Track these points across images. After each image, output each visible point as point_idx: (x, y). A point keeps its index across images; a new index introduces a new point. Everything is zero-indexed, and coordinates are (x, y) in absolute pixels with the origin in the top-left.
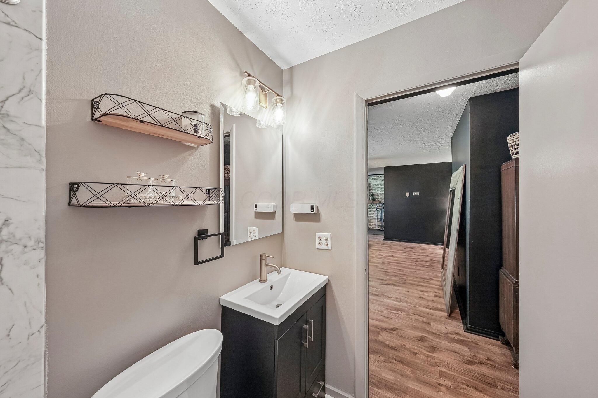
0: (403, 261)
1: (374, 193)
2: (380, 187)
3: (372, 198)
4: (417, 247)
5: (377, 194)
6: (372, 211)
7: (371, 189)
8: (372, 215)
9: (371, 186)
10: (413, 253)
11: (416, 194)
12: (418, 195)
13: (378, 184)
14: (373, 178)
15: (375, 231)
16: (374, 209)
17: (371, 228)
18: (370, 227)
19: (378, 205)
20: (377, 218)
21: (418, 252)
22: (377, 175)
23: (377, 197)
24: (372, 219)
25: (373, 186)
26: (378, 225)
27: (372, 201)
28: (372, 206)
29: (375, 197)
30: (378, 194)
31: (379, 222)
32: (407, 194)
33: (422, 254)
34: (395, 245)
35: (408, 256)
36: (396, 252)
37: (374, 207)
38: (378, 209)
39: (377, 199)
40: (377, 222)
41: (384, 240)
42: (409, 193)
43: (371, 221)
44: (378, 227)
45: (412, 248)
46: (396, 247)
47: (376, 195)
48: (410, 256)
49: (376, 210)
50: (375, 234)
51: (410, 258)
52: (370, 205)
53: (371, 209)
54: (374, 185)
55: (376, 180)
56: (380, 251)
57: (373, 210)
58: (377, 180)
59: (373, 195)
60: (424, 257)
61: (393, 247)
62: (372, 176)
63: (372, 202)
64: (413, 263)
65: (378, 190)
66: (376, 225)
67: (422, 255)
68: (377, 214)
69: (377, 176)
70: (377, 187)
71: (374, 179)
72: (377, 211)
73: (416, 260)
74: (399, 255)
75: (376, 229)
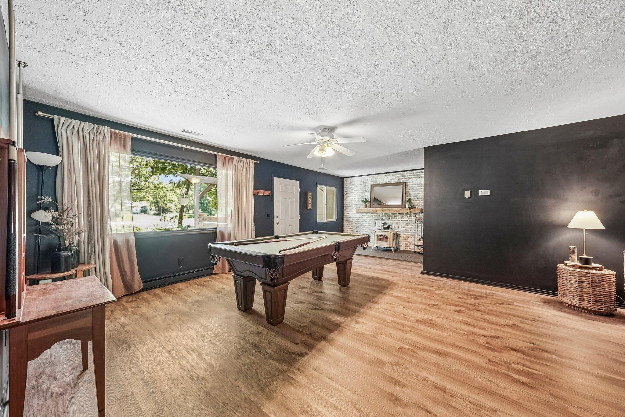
0: (454, 346)
1: (412, 198)
3: (409, 205)
4: (486, 296)
5: (417, 199)
6: (409, 225)
7: (408, 192)
8: (409, 231)
9: (407, 187)
10: (478, 314)
11: (485, 193)
12: (489, 194)
15: (413, 255)
16: (412, 221)
17: (408, 249)
18: (406, 247)
19: (418, 216)
20: (416, 234)
21: (490, 312)
23: (415, 203)
24: (409, 236)
25: (412, 187)
26: (417, 246)
27: (410, 209)
28: (409, 216)
30: (419, 200)
31: (420, 240)
32: (467, 194)
33: (502, 317)
34: (440, 288)
35: (467, 324)
36: (440, 309)
37: (413, 219)
38: (418, 221)
39: (416, 207)
40: (416, 241)
41: (422, 273)
42: (471, 192)
43: (407, 239)
44: (418, 249)
45: (477, 297)
46: (442, 292)
47: (416, 201)
48: (473, 326)
49: (415, 222)
50: (411, 262)
51: (474, 334)
52: (406, 216)
53: (407, 221)
54: (413, 185)
56: (407, 304)
58: (418, 177)
59: (410, 200)
60: (509, 330)
61: (437, 292)
62: (409, 172)
63: (409, 211)
64: (483, 356)
66: (415, 246)
67: (502, 321)
68: (416, 229)
69: (418, 172)
70: (417, 188)
71: (413, 177)
72: (416, 225)
73: (489, 340)
74: (446, 318)
75: (415, 252)
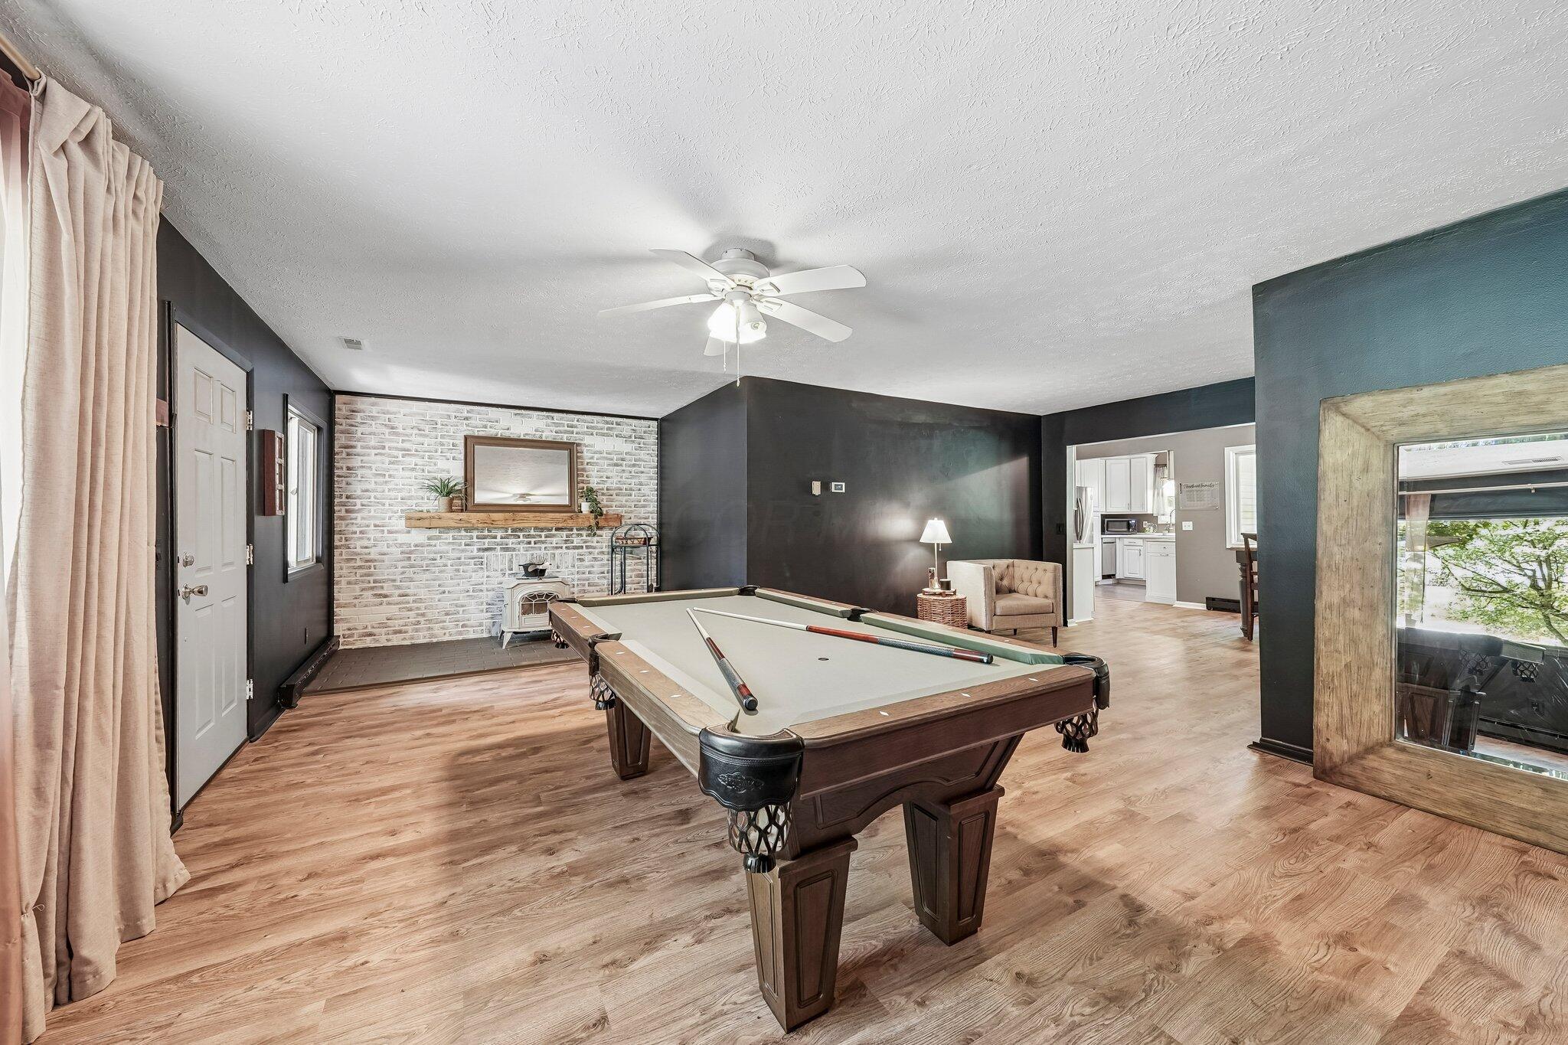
1: (594, 486)
2: (616, 465)
3: (589, 507)
5: (605, 491)
6: (586, 558)
7: (584, 470)
8: (587, 575)
9: (581, 457)
13: (609, 454)
14: (592, 428)
22: (606, 418)
23: (605, 502)
24: (587, 587)
25: (592, 458)
27: (593, 518)
28: (594, 535)
29: (603, 500)
30: (611, 492)
39: (605, 510)
47: (603, 494)
52: (578, 535)
53: (582, 547)
54: (595, 453)
55: (603, 435)
57: (590, 553)
58: (608, 435)
59: (591, 493)
62: (585, 417)
63: (591, 523)
65: (610, 474)
69: (607, 423)
70: (606, 462)
71: (595, 432)
